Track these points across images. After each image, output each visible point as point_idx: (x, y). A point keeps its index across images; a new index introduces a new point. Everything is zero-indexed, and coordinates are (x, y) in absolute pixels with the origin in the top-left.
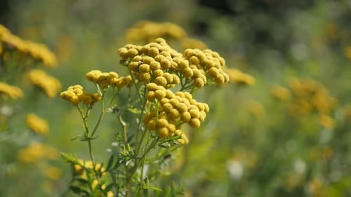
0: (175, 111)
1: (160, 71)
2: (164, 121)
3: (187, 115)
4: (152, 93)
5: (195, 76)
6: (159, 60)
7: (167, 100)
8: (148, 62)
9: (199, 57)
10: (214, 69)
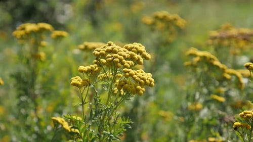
0: (142, 81)
1: (124, 61)
2: (139, 87)
3: (148, 81)
4: (127, 74)
5: (139, 59)
6: (120, 55)
7: (136, 76)
8: (117, 57)
9: (136, 48)
10: (144, 53)
